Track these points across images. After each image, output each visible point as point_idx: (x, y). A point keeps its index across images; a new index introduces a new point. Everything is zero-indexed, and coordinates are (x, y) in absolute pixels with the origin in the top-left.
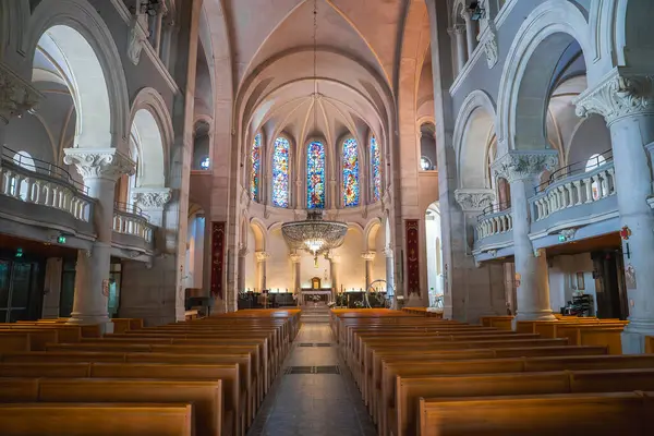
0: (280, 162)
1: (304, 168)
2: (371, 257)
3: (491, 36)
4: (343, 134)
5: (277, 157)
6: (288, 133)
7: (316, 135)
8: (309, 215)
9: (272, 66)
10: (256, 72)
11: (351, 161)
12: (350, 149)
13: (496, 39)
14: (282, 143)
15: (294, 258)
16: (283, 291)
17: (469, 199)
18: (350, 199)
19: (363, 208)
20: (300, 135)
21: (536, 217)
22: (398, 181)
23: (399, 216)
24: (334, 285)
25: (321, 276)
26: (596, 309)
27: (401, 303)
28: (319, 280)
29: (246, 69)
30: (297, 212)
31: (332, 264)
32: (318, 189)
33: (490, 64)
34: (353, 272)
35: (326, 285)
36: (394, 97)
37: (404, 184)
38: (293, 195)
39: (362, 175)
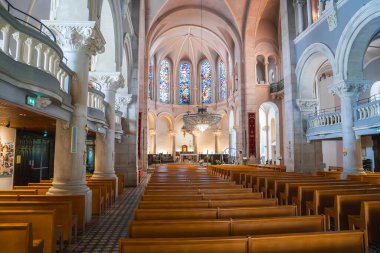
0: (163, 75)
1: (178, 80)
2: (218, 133)
3: (333, 12)
4: (202, 59)
5: (162, 72)
6: (169, 58)
7: (186, 59)
8: (199, 110)
9: (168, 17)
10: (159, 20)
11: (206, 75)
12: (206, 68)
13: (337, 14)
14: (165, 64)
15: (172, 134)
16: (165, 153)
17: (305, 105)
18: (205, 98)
19: (214, 104)
20: (176, 59)
21: (358, 118)
22: (243, 90)
23: (244, 110)
24: (196, 150)
25: (187, 144)
26: (373, 167)
27: (245, 161)
28: (186, 147)
29: (153, 18)
30: (175, 106)
31: (194, 137)
32: (186, 93)
33: (331, 29)
34: (206, 142)
35: (190, 150)
36: (242, 40)
37: (248, 91)
38: (172, 95)
39: (214, 85)
